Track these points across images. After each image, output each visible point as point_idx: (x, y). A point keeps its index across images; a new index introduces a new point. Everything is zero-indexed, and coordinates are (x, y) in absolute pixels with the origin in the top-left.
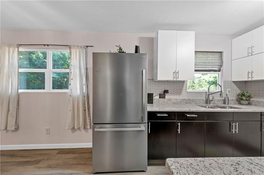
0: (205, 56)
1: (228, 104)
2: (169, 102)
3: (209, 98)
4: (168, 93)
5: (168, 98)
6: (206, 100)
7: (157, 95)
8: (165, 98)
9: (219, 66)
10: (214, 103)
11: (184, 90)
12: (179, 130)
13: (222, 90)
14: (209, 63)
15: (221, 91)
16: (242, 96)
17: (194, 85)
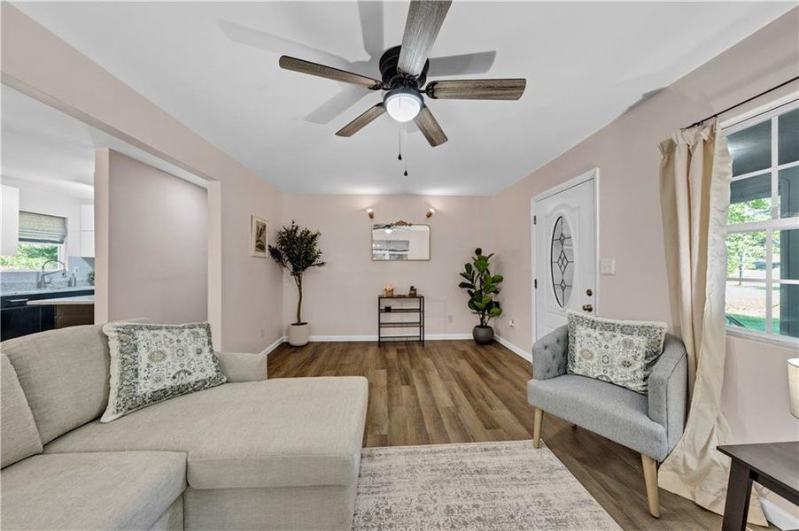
1: (75, 287)
3: (44, 280)
6: (38, 282)
14: (43, 231)
15: (65, 270)
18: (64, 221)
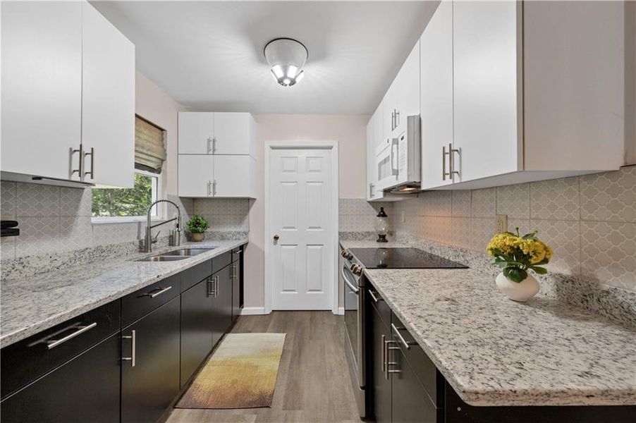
1: (179, 245)
2: (14, 275)
3: (151, 237)
9: (158, 161)
11: (80, 219)
12: (133, 359)
13: (181, 216)
15: (179, 218)
16: (195, 226)
18: (162, 135)
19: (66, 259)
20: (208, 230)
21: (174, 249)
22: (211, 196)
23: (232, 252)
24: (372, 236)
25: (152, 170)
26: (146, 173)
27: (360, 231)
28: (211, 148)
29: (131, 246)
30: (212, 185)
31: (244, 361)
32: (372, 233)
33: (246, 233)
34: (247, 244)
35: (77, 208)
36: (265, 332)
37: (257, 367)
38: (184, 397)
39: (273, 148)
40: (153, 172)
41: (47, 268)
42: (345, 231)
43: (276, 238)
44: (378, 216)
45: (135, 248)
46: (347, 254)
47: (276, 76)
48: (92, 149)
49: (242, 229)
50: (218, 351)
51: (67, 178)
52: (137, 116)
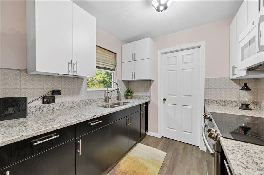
0: (104, 53)
1: (121, 100)
2: (61, 108)
3: (108, 96)
4: (60, 94)
5: (61, 102)
6: (105, 98)
7: (37, 99)
8: (54, 102)
9: (114, 66)
10: (111, 101)
11: (83, 89)
12: (80, 151)
14: (107, 61)
15: (118, 89)
16: (128, 93)
17: (88, 83)
18: (115, 55)
19: (78, 103)
20: (133, 94)
21: (118, 102)
22: (133, 79)
23: (141, 105)
24: (234, 104)
25: (111, 70)
26: (109, 71)
27: (224, 99)
28: (133, 58)
29: (102, 100)
30: (133, 75)
31: (142, 161)
32: (235, 102)
33: (149, 97)
34: (150, 101)
35: (82, 85)
36: (156, 148)
37: (147, 168)
38: (112, 170)
39: (163, 53)
40: (112, 71)
41: (71, 106)
42: (209, 99)
43: (164, 100)
44: (240, 90)
45: (103, 101)
46: (208, 116)
47: (154, 7)
48: (76, 62)
49: (148, 94)
50: (132, 151)
51: (67, 74)
52: (97, 46)
